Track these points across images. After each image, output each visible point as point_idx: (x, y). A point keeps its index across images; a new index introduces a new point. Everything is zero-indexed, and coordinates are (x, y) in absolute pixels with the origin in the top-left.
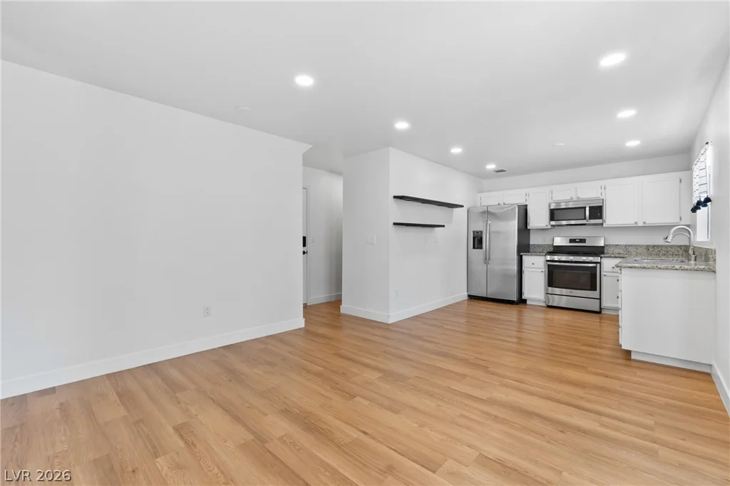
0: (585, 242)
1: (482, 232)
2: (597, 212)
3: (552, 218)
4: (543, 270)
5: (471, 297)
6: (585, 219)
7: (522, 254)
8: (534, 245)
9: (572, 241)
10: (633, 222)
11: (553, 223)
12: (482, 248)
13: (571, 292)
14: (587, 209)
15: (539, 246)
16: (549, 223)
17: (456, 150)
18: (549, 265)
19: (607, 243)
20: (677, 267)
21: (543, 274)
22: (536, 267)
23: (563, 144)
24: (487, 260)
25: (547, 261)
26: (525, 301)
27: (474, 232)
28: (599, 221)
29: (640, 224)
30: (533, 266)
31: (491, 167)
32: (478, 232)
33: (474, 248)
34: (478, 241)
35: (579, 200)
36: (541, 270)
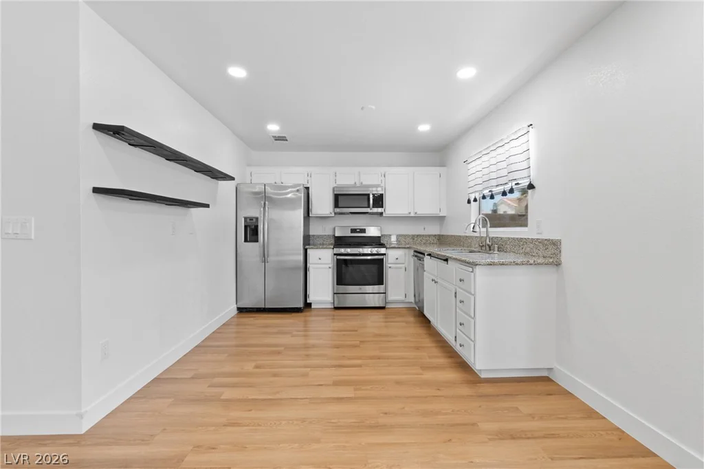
0: (365, 233)
1: (257, 219)
2: (379, 201)
3: (336, 205)
4: (331, 266)
5: (241, 310)
6: (369, 207)
7: (307, 247)
8: (313, 236)
9: (353, 231)
10: (407, 212)
11: (338, 210)
12: (257, 241)
13: (361, 289)
14: (371, 196)
15: (319, 236)
16: (334, 210)
17: (237, 72)
18: (337, 260)
19: (383, 233)
20: (532, 262)
21: (331, 270)
22: (323, 262)
23: (374, 107)
24: (264, 257)
25: (335, 254)
26: (310, 305)
27: (245, 218)
28: (380, 210)
29: (412, 215)
30: (320, 261)
31: (273, 128)
32: (251, 219)
33: (246, 240)
34: (252, 231)
35: (362, 186)
36: (328, 266)
